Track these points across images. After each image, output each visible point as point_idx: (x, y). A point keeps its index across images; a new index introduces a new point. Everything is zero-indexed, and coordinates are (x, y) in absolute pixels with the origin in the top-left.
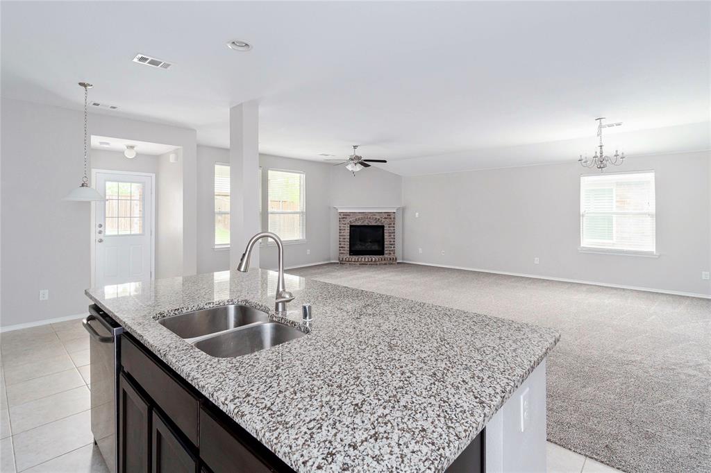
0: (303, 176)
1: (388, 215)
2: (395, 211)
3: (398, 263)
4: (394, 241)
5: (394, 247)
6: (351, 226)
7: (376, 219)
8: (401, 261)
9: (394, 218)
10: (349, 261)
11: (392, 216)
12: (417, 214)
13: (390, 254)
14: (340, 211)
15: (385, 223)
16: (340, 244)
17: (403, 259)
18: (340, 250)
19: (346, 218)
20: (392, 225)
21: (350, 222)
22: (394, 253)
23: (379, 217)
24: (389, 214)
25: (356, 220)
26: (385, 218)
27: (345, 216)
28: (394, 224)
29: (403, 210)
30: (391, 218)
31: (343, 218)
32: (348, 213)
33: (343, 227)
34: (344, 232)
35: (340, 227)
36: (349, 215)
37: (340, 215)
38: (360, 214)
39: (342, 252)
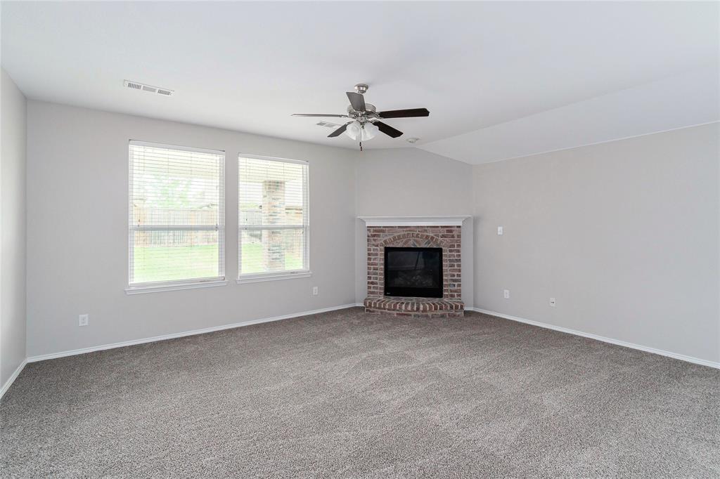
0: (306, 167)
1: (448, 231)
2: (460, 224)
3: (466, 312)
4: (459, 276)
5: (459, 285)
6: (387, 250)
7: (427, 237)
8: (471, 309)
9: (459, 236)
10: (380, 308)
11: (455, 233)
12: (500, 229)
13: (452, 296)
14: (368, 224)
15: (444, 244)
16: (369, 278)
17: (475, 306)
18: (369, 288)
19: (378, 236)
20: (456, 247)
21: (385, 241)
22: (459, 295)
23: (431, 235)
24: (449, 229)
25: (394, 238)
26: (443, 236)
27: (375, 233)
28: (459, 246)
29: (476, 221)
30: (453, 236)
31: (374, 236)
32: (382, 228)
33: (374, 250)
34: (375, 258)
35: (369, 250)
36: (383, 231)
37: (368, 230)
38: (401, 229)
39: (372, 290)
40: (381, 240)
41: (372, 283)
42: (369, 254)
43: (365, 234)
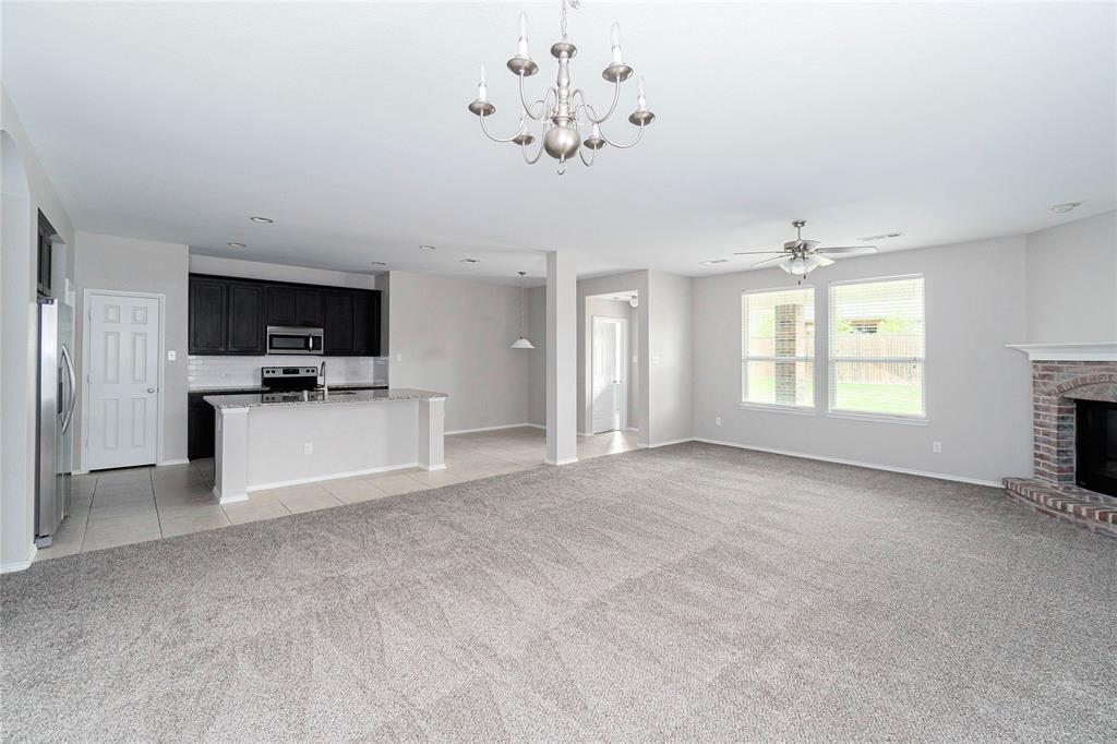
16: (1037, 447)
18: (1036, 463)
19: (1050, 377)
21: (1061, 388)
27: (1045, 371)
31: (1044, 377)
32: (1056, 364)
33: (1044, 400)
34: (1046, 416)
35: (1036, 400)
36: (1058, 370)
37: (1035, 367)
38: (1089, 367)
39: (1041, 468)
40: (1052, 386)
41: (1042, 457)
42: (1036, 408)
43: (1029, 372)
